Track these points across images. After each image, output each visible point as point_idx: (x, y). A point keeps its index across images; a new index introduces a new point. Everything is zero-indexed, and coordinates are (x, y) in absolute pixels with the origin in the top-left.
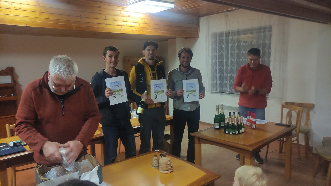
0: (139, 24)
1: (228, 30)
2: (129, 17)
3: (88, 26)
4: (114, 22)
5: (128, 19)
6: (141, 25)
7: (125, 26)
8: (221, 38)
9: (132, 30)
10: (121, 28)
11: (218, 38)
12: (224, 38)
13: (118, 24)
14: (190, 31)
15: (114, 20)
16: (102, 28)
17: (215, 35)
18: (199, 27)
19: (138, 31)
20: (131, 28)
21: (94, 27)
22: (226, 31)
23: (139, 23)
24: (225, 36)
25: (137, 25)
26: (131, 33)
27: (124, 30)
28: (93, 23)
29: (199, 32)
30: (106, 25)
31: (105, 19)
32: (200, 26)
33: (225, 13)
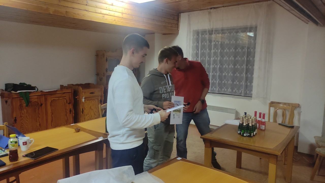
0: (122, 15)
1: (212, 28)
2: (112, 5)
3: (67, 11)
4: (96, 9)
5: (111, 8)
6: (124, 16)
7: (107, 15)
8: (203, 36)
9: (115, 20)
10: (104, 17)
11: (201, 36)
12: (206, 35)
13: (101, 12)
14: (171, 27)
15: (96, 7)
16: (83, 15)
17: (197, 33)
18: (179, 24)
19: (121, 22)
20: (114, 18)
21: (75, 14)
22: (209, 28)
23: (122, 13)
24: (208, 34)
25: (120, 15)
26: (114, 23)
27: (106, 19)
28: (73, 8)
29: (179, 29)
30: (87, 12)
31: (86, 5)
32: (180, 22)
33: (209, 10)
